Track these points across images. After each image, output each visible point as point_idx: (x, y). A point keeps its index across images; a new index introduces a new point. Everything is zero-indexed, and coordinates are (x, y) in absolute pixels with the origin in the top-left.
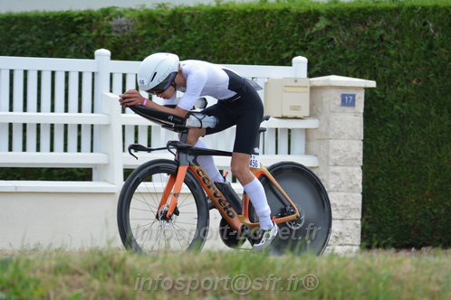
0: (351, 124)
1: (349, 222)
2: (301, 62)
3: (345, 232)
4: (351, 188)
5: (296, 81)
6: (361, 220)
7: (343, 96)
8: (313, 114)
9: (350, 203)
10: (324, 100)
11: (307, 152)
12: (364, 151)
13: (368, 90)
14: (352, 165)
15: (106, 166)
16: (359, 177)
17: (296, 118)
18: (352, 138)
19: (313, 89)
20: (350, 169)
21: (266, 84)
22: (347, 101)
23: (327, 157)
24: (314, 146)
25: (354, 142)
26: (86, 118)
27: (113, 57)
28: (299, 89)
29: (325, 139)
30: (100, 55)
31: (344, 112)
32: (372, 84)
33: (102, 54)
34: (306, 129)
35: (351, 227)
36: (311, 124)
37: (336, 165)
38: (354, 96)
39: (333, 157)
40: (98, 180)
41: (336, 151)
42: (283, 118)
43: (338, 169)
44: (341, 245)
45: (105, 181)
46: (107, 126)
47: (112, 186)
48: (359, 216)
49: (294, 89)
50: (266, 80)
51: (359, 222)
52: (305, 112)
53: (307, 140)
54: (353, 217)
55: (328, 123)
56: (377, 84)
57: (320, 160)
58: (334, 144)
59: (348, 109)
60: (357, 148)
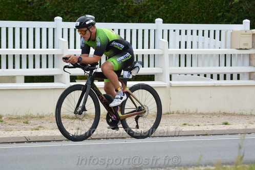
2: (247, 22)
5: (246, 32)
8: (253, 47)
11: (250, 65)
15: (161, 74)
17: (246, 49)
19: (254, 35)
21: (231, 33)
24: (253, 62)
26: (152, 51)
27: (164, 22)
28: (247, 36)
30: (158, 21)
33: (159, 21)
34: (250, 54)
36: (252, 52)
40: (158, 80)
42: (240, 49)
45: (161, 81)
46: (162, 55)
47: (165, 83)
49: (245, 36)
50: (231, 31)
52: (250, 46)
53: (250, 59)
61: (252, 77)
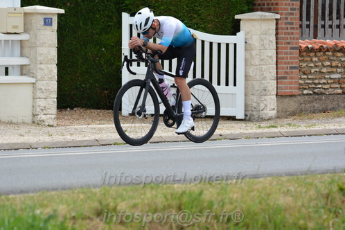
0: (49, 37)
1: (49, 100)
3: (47, 107)
4: (50, 78)
5: (15, 10)
6: (57, 98)
7: (45, 19)
8: (25, 31)
9: (50, 88)
10: (33, 21)
11: (22, 55)
12: (58, 55)
13: (60, 16)
14: (51, 64)
16: (55, 71)
17: (15, 33)
18: (50, 46)
19: (26, 14)
20: (49, 66)
22: (47, 22)
23: (36, 58)
24: (26, 51)
25: (52, 48)
28: (17, 15)
29: (34, 47)
31: (45, 29)
32: (62, 11)
34: (21, 41)
35: (51, 103)
36: (24, 37)
37: (41, 63)
38: (51, 19)
39: (39, 58)
41: (41, 54)
42: (8, 33)
43: (42, 66)
44: (45, 114)
48: (56, 96)
49: (14, 15)
51: (56, 100)
52: (21, 29)
53: (22, 47)
54: (52, 97)
55: (36, 37)
56: (65, 11)
57: (31, 60)
58: (40, 50)
59: (48, 28)
60: (53, 53)
61: (24, 72)
